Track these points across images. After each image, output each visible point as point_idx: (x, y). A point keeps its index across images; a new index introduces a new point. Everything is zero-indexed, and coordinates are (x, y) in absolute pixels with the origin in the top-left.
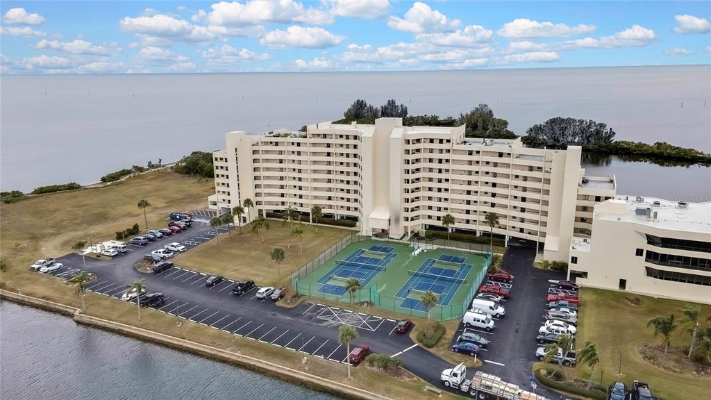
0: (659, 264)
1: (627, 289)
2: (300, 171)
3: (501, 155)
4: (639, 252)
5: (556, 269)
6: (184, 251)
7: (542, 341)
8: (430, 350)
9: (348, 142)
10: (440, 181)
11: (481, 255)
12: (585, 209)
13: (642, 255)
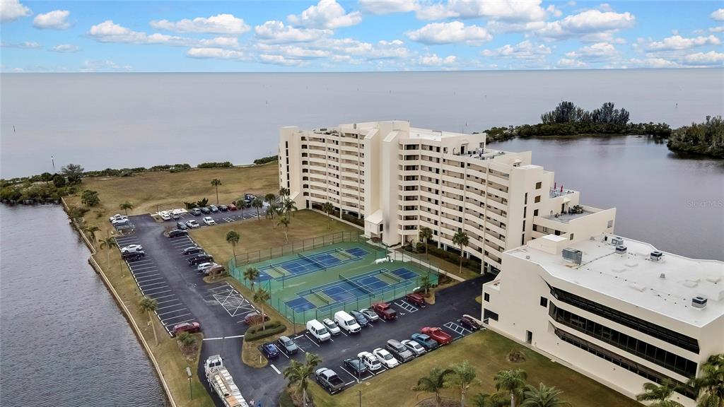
1: (531, 345)
6: (212, 224)
8: (245, 343)
13: (546, 306)
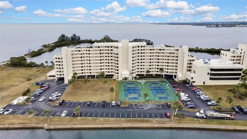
0: (214, 76)
1: (205, 84)
2: (90, 60)
3: (160, 50)
4: (208, 74)
5: (184, 82)
7: (205, 101)
8: (182, 109)
9: (108, 49)
10: (141, 59)
11: (162, 81)
12: (190, 64)
13: (209, 74)
